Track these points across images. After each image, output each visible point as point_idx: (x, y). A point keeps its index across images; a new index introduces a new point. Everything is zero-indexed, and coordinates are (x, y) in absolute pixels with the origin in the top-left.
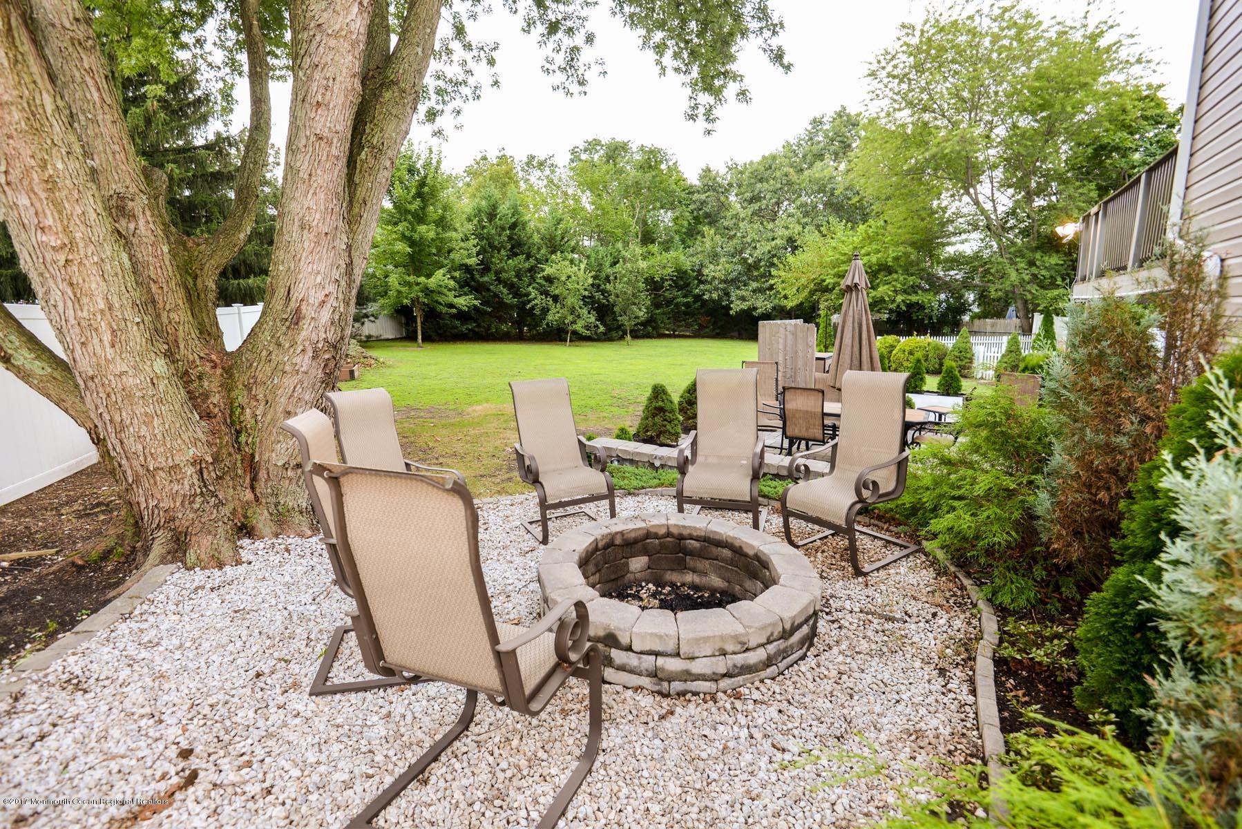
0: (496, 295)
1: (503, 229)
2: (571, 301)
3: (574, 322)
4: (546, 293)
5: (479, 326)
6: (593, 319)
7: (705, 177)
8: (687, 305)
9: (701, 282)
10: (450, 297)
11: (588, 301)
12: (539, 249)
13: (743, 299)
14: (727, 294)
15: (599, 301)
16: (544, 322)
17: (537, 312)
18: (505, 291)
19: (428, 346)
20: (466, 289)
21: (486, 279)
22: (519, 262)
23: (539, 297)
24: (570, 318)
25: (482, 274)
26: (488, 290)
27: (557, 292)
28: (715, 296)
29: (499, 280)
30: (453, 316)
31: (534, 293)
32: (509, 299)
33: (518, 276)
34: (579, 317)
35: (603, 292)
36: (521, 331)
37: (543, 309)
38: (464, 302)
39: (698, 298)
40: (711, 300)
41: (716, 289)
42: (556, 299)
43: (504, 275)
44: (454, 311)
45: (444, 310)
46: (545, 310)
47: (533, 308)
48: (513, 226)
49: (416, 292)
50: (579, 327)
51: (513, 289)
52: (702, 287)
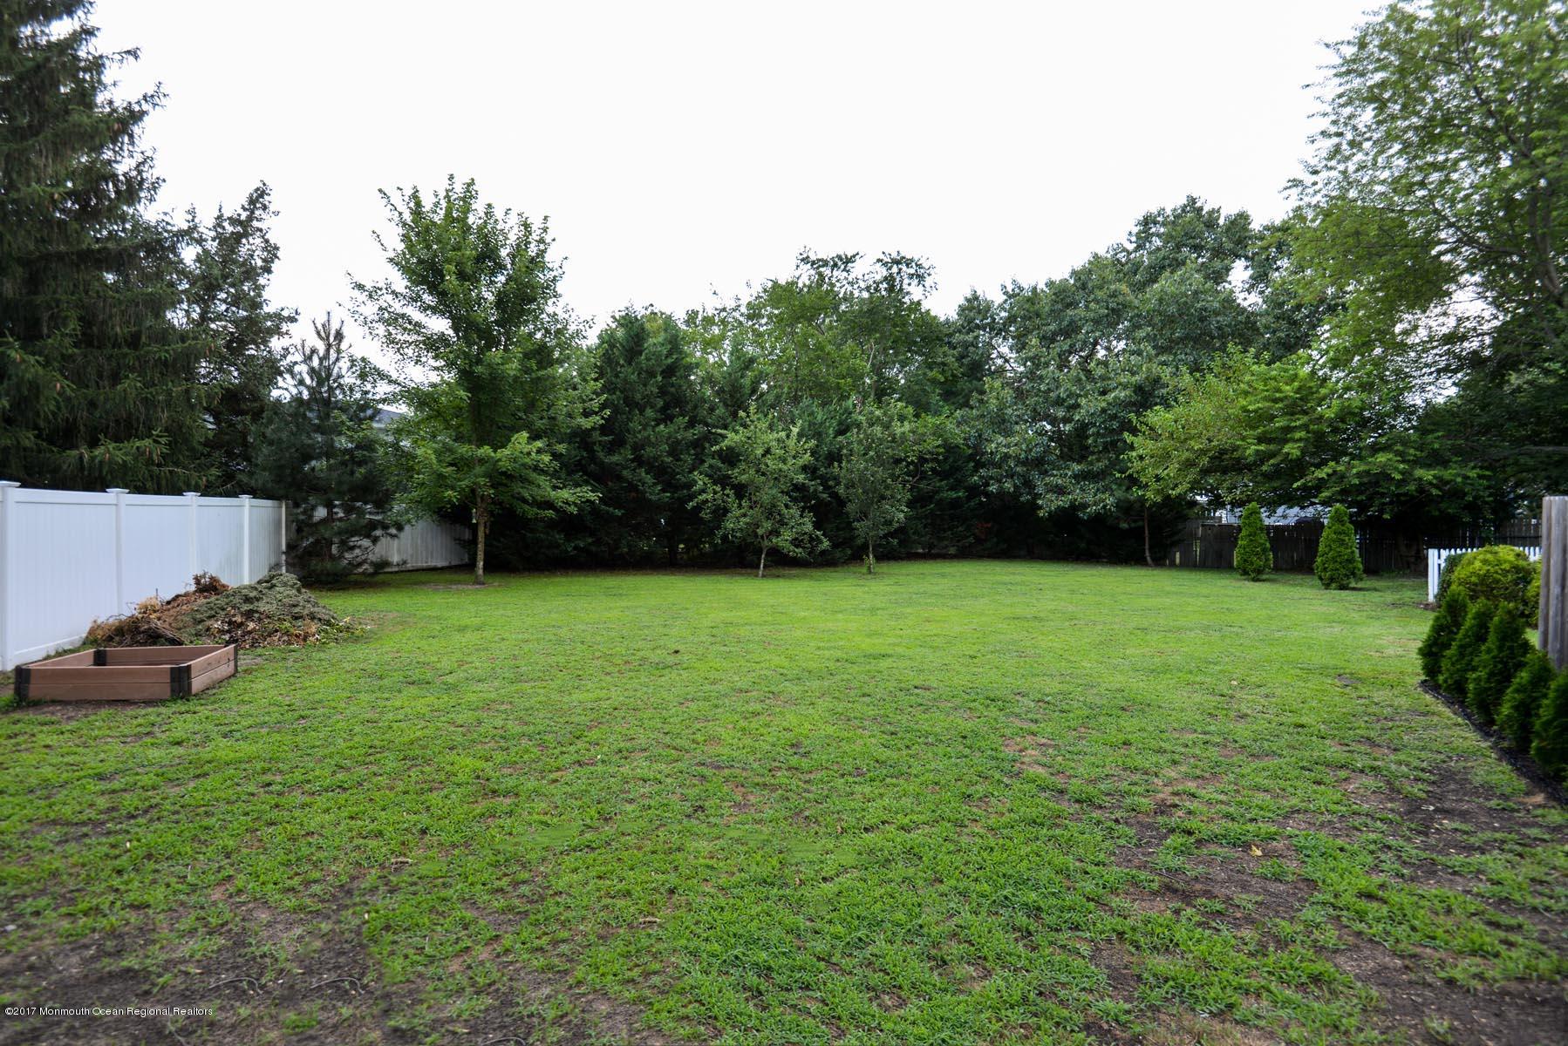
0: (632, 487)
1: (651, 374)
2: (768, 493)
3: (775, 532)
4: (724, 481)
5: (598, 542)
6: (809, 527)
7: (971, 309)
8: (955, 503)
9: (979, 465)
10: (546, 488)
11: (798, 493)
12: (712, 409)
13: (1060, 491)
14: (1029, 484)
15: (815, 495)
16: (720, 533)
17: (705, 515)
18: (649, 479)
19: (496, 581)
20: (577, 476)
21: (615, 458)
22: (677, 429)
23: (711, 488)
24: (768, 525)
25: (612, 448)
26: (619, 478)
27: (744, 478)
28: (1008, 486)
29: (639, 461)
30: (551, 525)
31: (700, 480)
32: (654, 492)
33: (674, 452)
34: (782, 523)
35: (824, 480)
36: (673, 550)
37: (718, 508)
38: (569, 496)
39: (974, 491)
40: (1002, 494)
41: (1011, 476)
42: (741, 491)
43: (649, 452)
44: (550, 513)
45: (531, 512)
46: (721, 512)
47: (698, 508)
48: (670, 371)
49: (478, 478)
50: (784, 540)
51: (664, 475)
52: (982, 472)
